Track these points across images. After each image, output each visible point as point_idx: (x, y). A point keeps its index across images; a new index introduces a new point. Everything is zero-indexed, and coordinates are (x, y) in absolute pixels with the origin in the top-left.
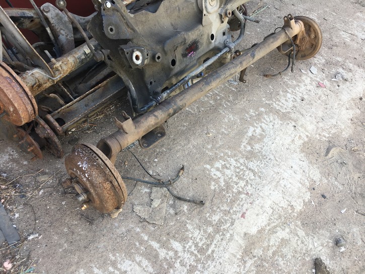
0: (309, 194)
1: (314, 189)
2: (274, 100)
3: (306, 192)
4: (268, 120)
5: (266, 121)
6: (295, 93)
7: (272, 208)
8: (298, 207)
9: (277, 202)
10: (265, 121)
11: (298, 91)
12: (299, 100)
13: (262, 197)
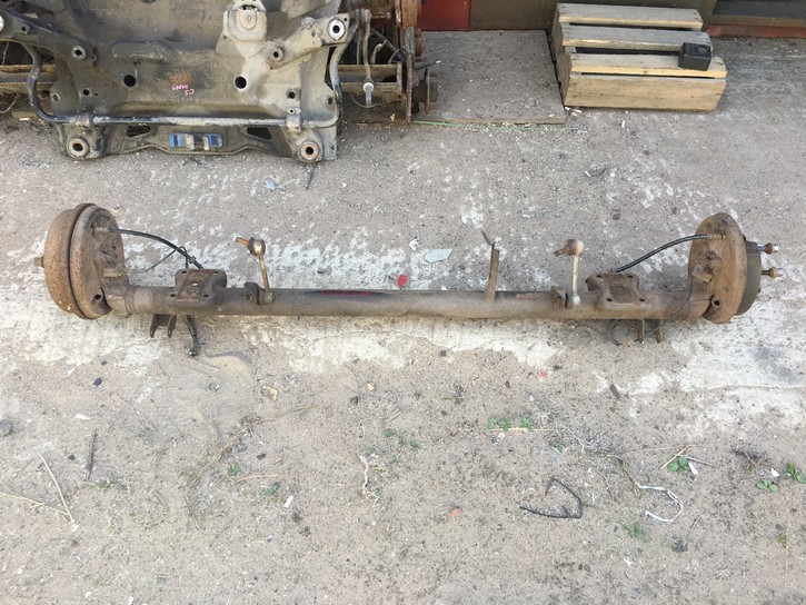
0: (87, 360)
1: (104, 363)
2: (277, 241)
3: (89, 355)
4: (215, 251)
5: (210, 252)
6: (331, 257)
7: (16, 325)
8: (44, 354)
9: (32, 326)
10: (207, 249)
11: (341, 258)
12: (315, 268)
13: (27, 306)
